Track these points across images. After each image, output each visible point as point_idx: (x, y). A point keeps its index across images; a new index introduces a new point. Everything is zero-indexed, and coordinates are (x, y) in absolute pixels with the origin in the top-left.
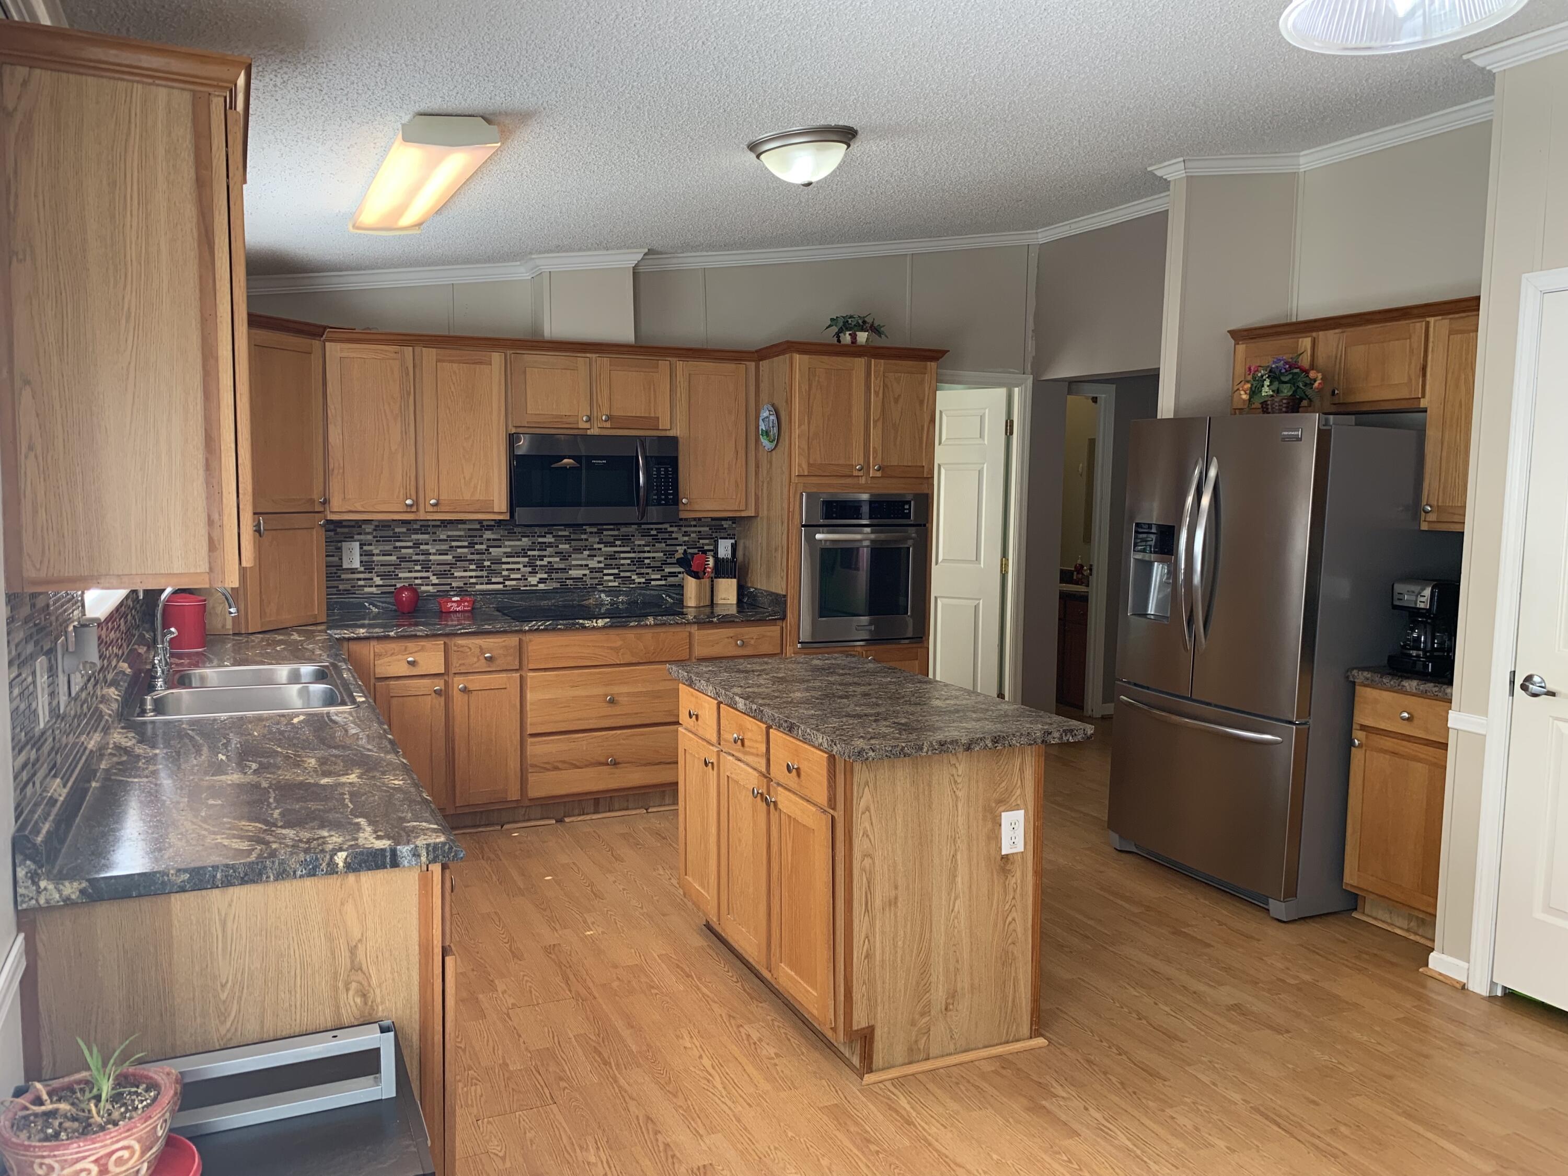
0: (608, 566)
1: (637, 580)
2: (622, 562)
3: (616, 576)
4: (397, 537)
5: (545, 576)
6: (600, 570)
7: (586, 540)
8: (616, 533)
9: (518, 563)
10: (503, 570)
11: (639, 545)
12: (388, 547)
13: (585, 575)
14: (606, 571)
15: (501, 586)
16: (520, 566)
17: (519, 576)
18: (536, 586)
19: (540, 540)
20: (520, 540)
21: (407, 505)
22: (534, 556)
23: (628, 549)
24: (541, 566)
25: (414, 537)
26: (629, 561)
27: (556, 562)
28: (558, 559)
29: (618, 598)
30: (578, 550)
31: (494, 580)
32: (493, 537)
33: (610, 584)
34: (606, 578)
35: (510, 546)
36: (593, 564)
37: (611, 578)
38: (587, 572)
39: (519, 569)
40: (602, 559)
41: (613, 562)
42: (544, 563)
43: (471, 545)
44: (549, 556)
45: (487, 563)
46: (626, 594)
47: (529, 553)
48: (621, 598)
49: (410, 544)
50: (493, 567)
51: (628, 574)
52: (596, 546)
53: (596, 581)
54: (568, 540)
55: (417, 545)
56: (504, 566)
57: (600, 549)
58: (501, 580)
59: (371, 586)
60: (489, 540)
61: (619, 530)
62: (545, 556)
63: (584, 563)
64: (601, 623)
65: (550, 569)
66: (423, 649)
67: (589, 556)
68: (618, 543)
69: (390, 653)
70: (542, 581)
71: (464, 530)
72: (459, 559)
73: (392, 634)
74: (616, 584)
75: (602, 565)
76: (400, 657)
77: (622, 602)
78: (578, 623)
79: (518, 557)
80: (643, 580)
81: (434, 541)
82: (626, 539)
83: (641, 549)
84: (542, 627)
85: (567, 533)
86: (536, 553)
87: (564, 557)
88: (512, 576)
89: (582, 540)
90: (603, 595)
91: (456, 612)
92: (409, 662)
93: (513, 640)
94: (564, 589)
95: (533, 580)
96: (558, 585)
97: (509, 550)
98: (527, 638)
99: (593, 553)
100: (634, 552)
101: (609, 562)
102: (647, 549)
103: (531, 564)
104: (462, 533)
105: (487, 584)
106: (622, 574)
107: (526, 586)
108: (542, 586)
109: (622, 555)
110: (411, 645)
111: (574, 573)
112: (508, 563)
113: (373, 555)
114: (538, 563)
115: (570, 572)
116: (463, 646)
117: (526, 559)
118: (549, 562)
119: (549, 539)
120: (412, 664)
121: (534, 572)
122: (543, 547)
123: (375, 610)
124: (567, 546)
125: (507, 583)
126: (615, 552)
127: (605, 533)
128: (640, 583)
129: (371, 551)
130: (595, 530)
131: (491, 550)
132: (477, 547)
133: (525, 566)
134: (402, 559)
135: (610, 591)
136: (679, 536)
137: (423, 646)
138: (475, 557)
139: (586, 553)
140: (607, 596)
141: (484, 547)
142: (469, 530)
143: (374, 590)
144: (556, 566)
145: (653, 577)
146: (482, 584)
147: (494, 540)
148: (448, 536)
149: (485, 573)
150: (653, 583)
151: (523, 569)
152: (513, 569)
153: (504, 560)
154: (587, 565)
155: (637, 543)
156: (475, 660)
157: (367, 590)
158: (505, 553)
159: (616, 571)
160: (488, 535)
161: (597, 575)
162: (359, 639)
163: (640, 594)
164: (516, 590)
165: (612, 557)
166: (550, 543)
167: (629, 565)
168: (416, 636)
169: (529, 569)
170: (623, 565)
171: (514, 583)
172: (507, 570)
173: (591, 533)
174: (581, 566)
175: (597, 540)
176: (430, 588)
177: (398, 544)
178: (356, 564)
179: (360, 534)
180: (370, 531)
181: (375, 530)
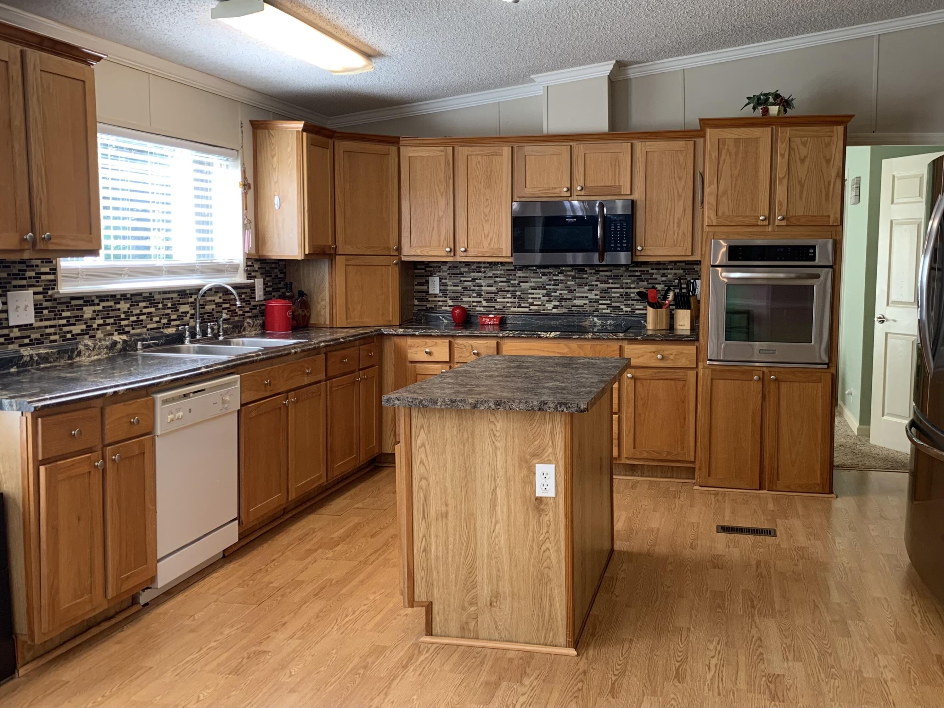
0: (603, 298)
1: (625, 309)
2: (613, 295)
3: (609, 306)
4: (462, 274)
5: (558, 303)
6: (597, 301)
7: (587, 278)
8: (609, 273)
9: (539, 294)
10: (529, 298)
11: (627, 283)
12: (456, 281)
13: (585, 304)
14: (601, 302)
15: (527, 310)
16: (541, 296)
17: (539, 303)
18: (551, 310)
19: (554, 278)
20: (541, 278)
21: (447, 252)
22: (550, 289)
23: (618, 286)
24: (555, 296)
25: (472, 274)
26: (618, 295)
27: (565, 294)
28: (566, 292)
29: (606, 321)
30: (580, 286)
31: (523, 305)
32: (524, 275)
33: (604, 311)
34: (601, 306)
35: (534, 282)
36: (591, 296)
37: (605, 307)
38: (587, 302)
39: (540, 298)
40: (598, 292)
41: (607, 295)
42: (557, 294)
43: (508, 281)
44: (561, 290)
45: (518, 293)
46: (613, 319)
47: (547, 287)
48: (609, 322)
49: (470, 279)
50: (523, 296)
51: (618, 304)
52: (593, 283)
53: (594, 309)
54: (574, 278)
55: (474, 280)
56: (530, 296)
57: (597, 285)
58: (527, 305)
59: (446, 306)
60: (520, 277)
61: (611, 271)
62: (558, 290)
63: (585, 295)
65: (561, 299)
66: (436, 344)
67: (589, 290)
68: (610, 281)
69: (416, 346)
70: (555, 307)
71: (504, 270)
72: (500, 290)
73: (417, 333)
74: (608, 311)
75: (598, 297)
76: (422, 348)
77: (610, 325)
79: (540, 289)
80: (629, 309)
81: (485, 277)
82: (616, 278)
83: (628, 286)
85: (573, 273)
86: (551, 287)
87: (571, 291)
88: (535, 303)
89: (583, 278)
90: (595, 319)
91: (488, 325)
92: (427, 353)
94: (570, 314)
95: (549, 306)
96: (566, 311)
97: (533, 284)
99: (592, 288)
100: (623, 288)
101: (603, 295)
102: (632, 286)
103: (548, 295)
104: (502, 272)
105: (518, 307)
106: (613, 304)
107: (544, 310)
108: (555, 311)
109: (613, 290)
110: (429, 341)
111: (578, 302)
112: (533, 294)
113: (447, 286)
114: (553, 294)
115: (575, 301)
116: (461, 345)
117: (545, 291)
118: (561, 294)
119: (561, 277)
120: (429, 353)
121: (550, 301)
122: (556, 282)
123: (445, 321)
124: (573, 283)
125: (532, 307)
126: (609, 288)
127: (601, 273)
128: (626, 312)
129: (446, 283)
130: (593, 271)
131: (521, 284)
132: (512, 282)
133: (544, 296)
134: (465, 289)
135: (601, 316)
136: (658, 277)
138: (511, 289)
139: (587, 288)
140: (599, 320)
141: (516, 282)
142: (508, 270)
143: (446, 308)
144: (565, 297)
145: (637, 307)
146: (515, 307)
147: (523, 277)
148: (494, 274)
149: (517, 300)
150: (637, 312)
151: (542, 298)
152: (536, 298)
153: (530, 291)
154: (587, 297)
155: (624, 281)
156: (468, 354)
157: (443, 308)
158: (531, 287)
159: (608, 302)
160: (519, 274)
161: (595, 304)
163: (623, 320)
164: (537, 313)
165: (606, 291)
166: (561, 280)
167: (618, 297)
168: (430, 336)
169: (547, 298)
170: (614, 297)
171: (536, 307)
172: (532, 298)
173: (591, 273)
174: (583, 297)
175: (595, 278)
176: (482, 309)
177: (463, 279)
178: (437, 291)
179: (440, 272)
180: (446, 270)
181: (449, 269)
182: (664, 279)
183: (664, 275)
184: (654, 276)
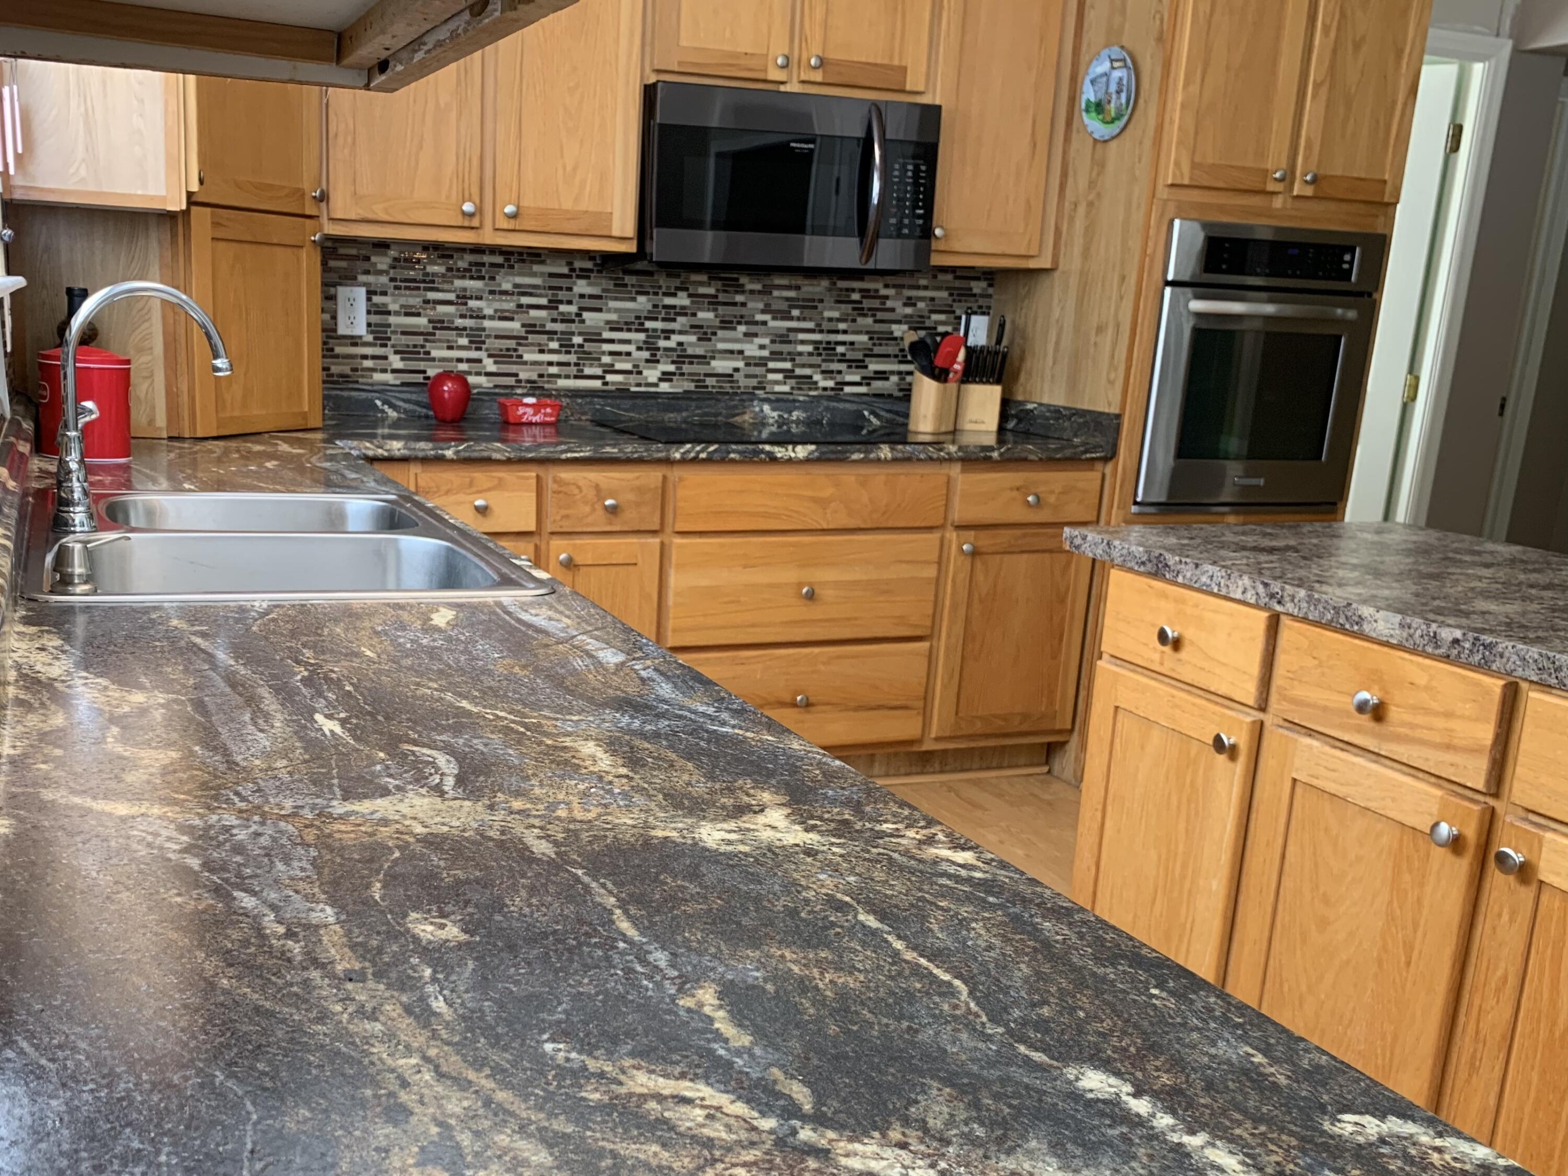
0: (776, 356)
1: (822, 384)
2: (800, 348)
3: (788, 374)
4: (429, 282)
5: (671, 368)
6: (761, 362)
7: (744, 304)
8: (791, 294)
9: (628, 342)
10: (603, 353)
11: (830, 320)
12: (415, 301)
13: (737, 370)
14: (771, 365)
15: (597, 384)
16: (631, 348)
17: (628, 366)
18: (656, 385)
19: (669, 301)
20: (634, 300)
21: (464, 214)
22: (655, 330)
23: (810, 325)
24: (666, 349)
25: (458, 283)
26: (810, 348)
27: (690, 344)
28: (693, 338)
29: (790, 413)
30: (727, 324)
31: (588, 371)
32: (588, 290)
33: (778, 388)
34: (771, 377)
35: (616, 310)
36: (752, 349)
37: (780, 377)
38: (740, 364)
39: (629, 354)
40: (766, 341)
41: (785, 348)
42: (671, 344)
43: (553, 305)
44: (681, 332)
45: (577, 340)
46: (804, 406)
47: (649, 324)
48: (795, 414)
49: (451, 297)
50: (588, 347)
51: (807, 371)
52: (759, 317)
53: (754, 382)
54: (713, 303)
55: (463, 298)
56: (606, 347)
57: (764, 323)
58: (598, 371)
59: (384, 371)
60: (582, 296)
61: (798, 288)
62: (673, 332)
63: (736, 347)
64: (801, 452)
65: (681, 356)
66: (500, 485)
67: (746, 335)
68: (795, 313)
69: (444, 488)
70: (666, 377)
71: (542, 274)
72: (532, 328)
73: (449, 453)
74: (786, 388)
75: (765, 353)
76: (461, 497)
77: (798, 422)
78: (762, 451)
79: (629, 330)
80: (830, 384)
81: (492, 292)
82: (810, 306)
83: (832, 326)
84: (703, 456)
85: (711, 291)
86: (659, 325)
87: (705, 334)
88: (619, 366)
89: (735, 304)
90: (766, 408)
91: (530, 424)
92: (477, 509)
93: (652, 476)
94: (700, 395)
95: (652, 375)
96: (691, 386)
97: (613, 317)
98: (675, 473)
99: (753, 329)
100: (821, 331)
101: (778, 347)
102: (842, 326)
103: (650, 346)
104: (537, 281)
105: (576, 377)
106: (798, 371)
107: (639, 385)
108: (665, 387)
109: (801, 336)
110: (481, 476)
111: (721, 365)
112: (611, 341)
113: (388, 313)
114: (662, 343)
115: (714, 363)
116: (568, 484)
117: (642, 336)
118: (680, 344)
119: (682, 300)
120: (482, 511)
121: (653, 361)
122: (672, 313)
123: (393, 414)
124: (711, 315)
125: (610, 378)
126: (790, 330)
127: (776, 293)
128: (825, 389)
129: (385, 305)
130: (758, 287)
131: (586, 315)
132: (563, 308)
133: (639, 349)
134: (439, 324)
135: (778, 400)
136: (896, 304)
137: (500, 479)
138: (559, 327)
139: (742, 329)
140: (773, 409)
141: (573, 309)
142: (551, 275)
143: (388, 377)
144: (690, 351)
145: (848, 378)
146: (567, 377)
147: (591, 297)
148: (516, 286)
149: (572, 358)
150: (847, 389)
151: (636, 354)
152: (619, 354)
153: (606, 335)
154: (741, 352)
155: (827, 314)
156: (587, 509)
157: (378, 377)
158: (608, 322)
159: (788, 365)
160: (581, 287)
161: (759, 370)
162: (390, 460)
163: (827, 409)
164: (622, 393)
165: (783, 338)
166: (683, 307)
167: (810, 354)
168: (488, 461)
169: (646, 354)
170: (800, 354)
171: (619, 378)
172: (611, 353)
173: (752, 292)
174: (732, 352)
175: (761, 306)
176: (485, 380)
177: (431, 295)
178: (360, 329)
179: (367, 272)
180: (384, 267)
181: (393, 267)
182: (909, 310)
183: (910, 302)
184: (889, 304)
